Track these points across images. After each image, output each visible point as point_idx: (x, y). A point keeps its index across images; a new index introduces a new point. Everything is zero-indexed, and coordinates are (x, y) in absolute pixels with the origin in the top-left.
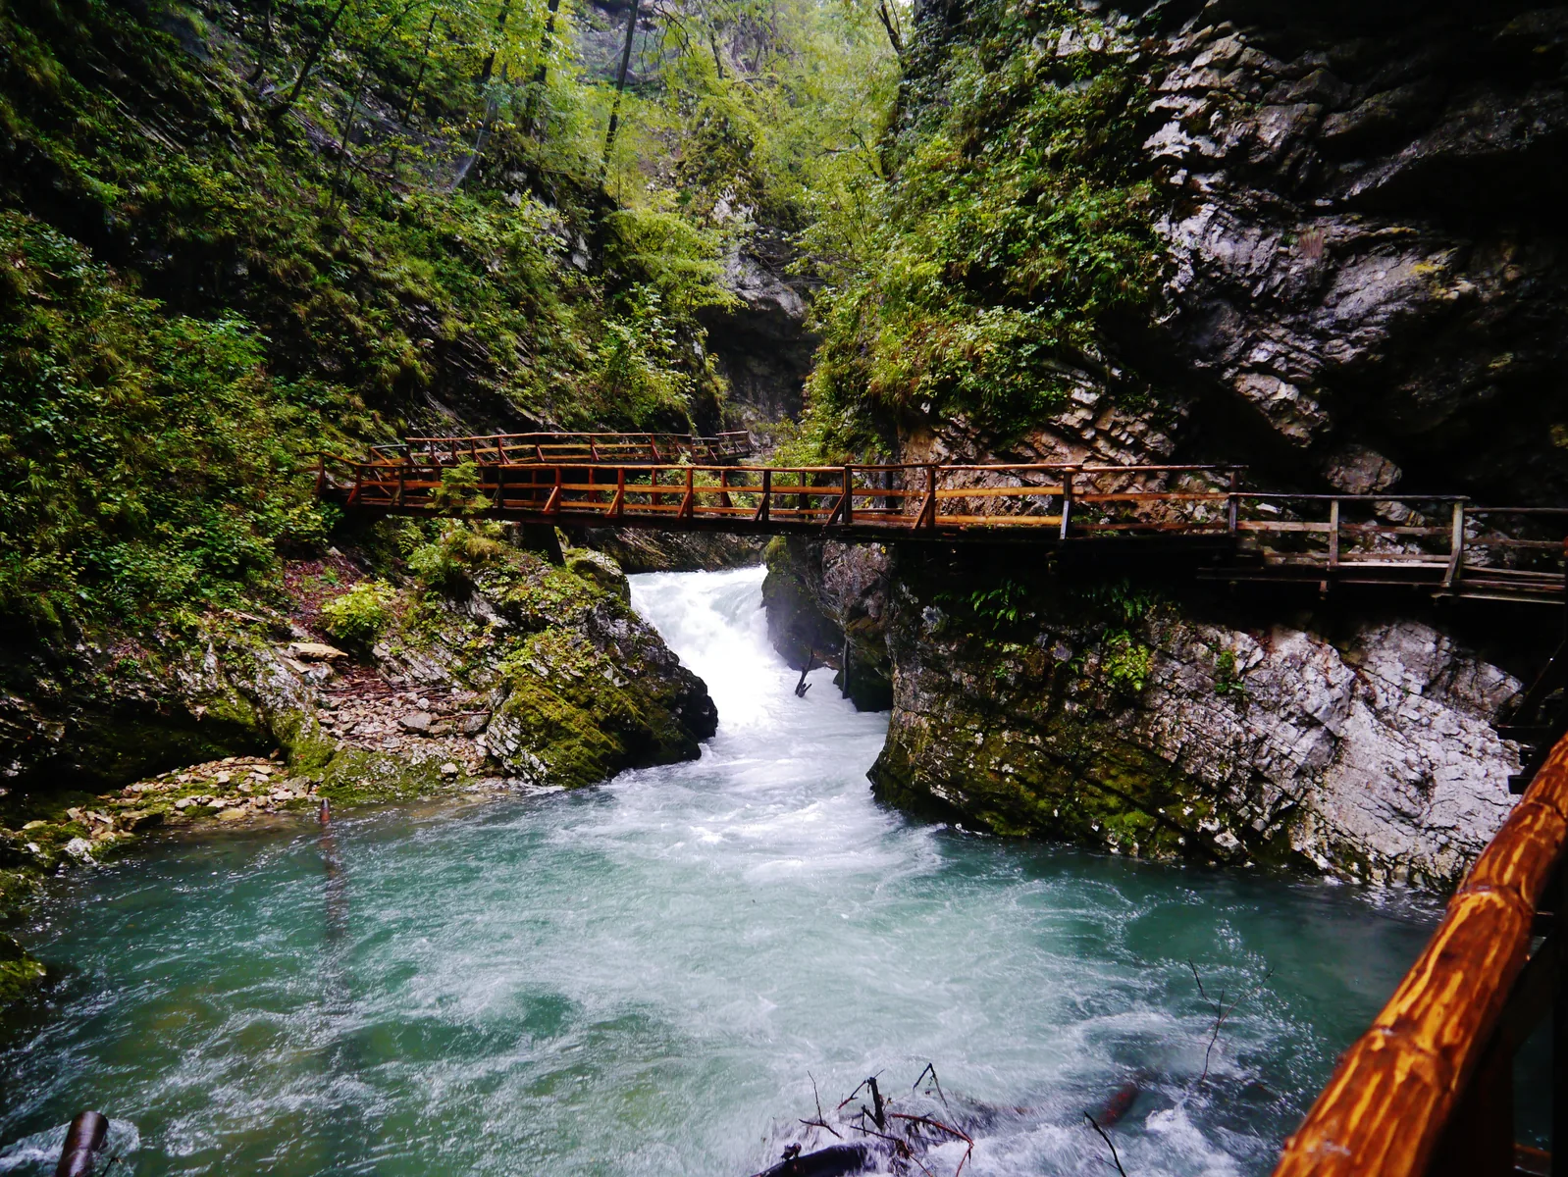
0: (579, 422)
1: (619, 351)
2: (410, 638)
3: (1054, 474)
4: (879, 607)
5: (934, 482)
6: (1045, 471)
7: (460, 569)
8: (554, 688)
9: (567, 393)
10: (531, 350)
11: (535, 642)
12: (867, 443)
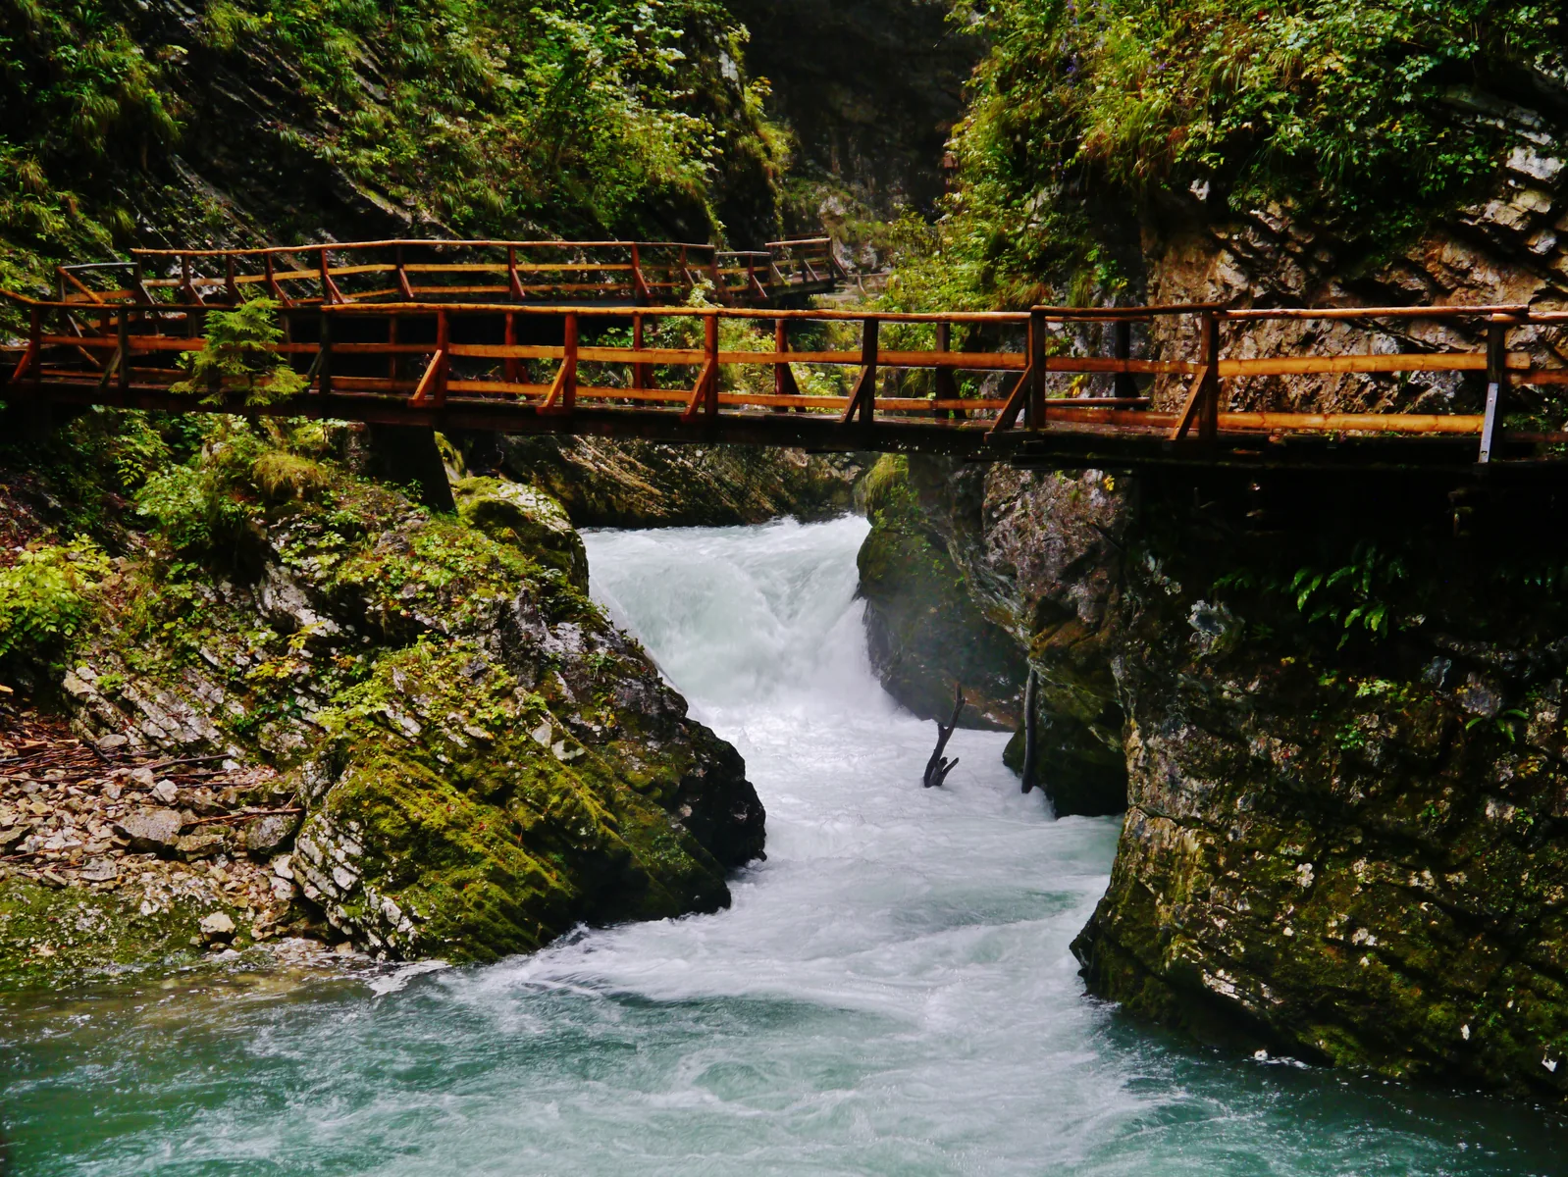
0: (485, 218)
1: (569, 73)
2: (137, 657)
3: (1467, 327)
4: (1100, 602)
5: (1215, 343)
6: (1448, 320)
7: (241, 518)
8: (432, 762)
9: (460, 159)
10: (389, 70)
11: (393, 667)
12: (1078, 262)
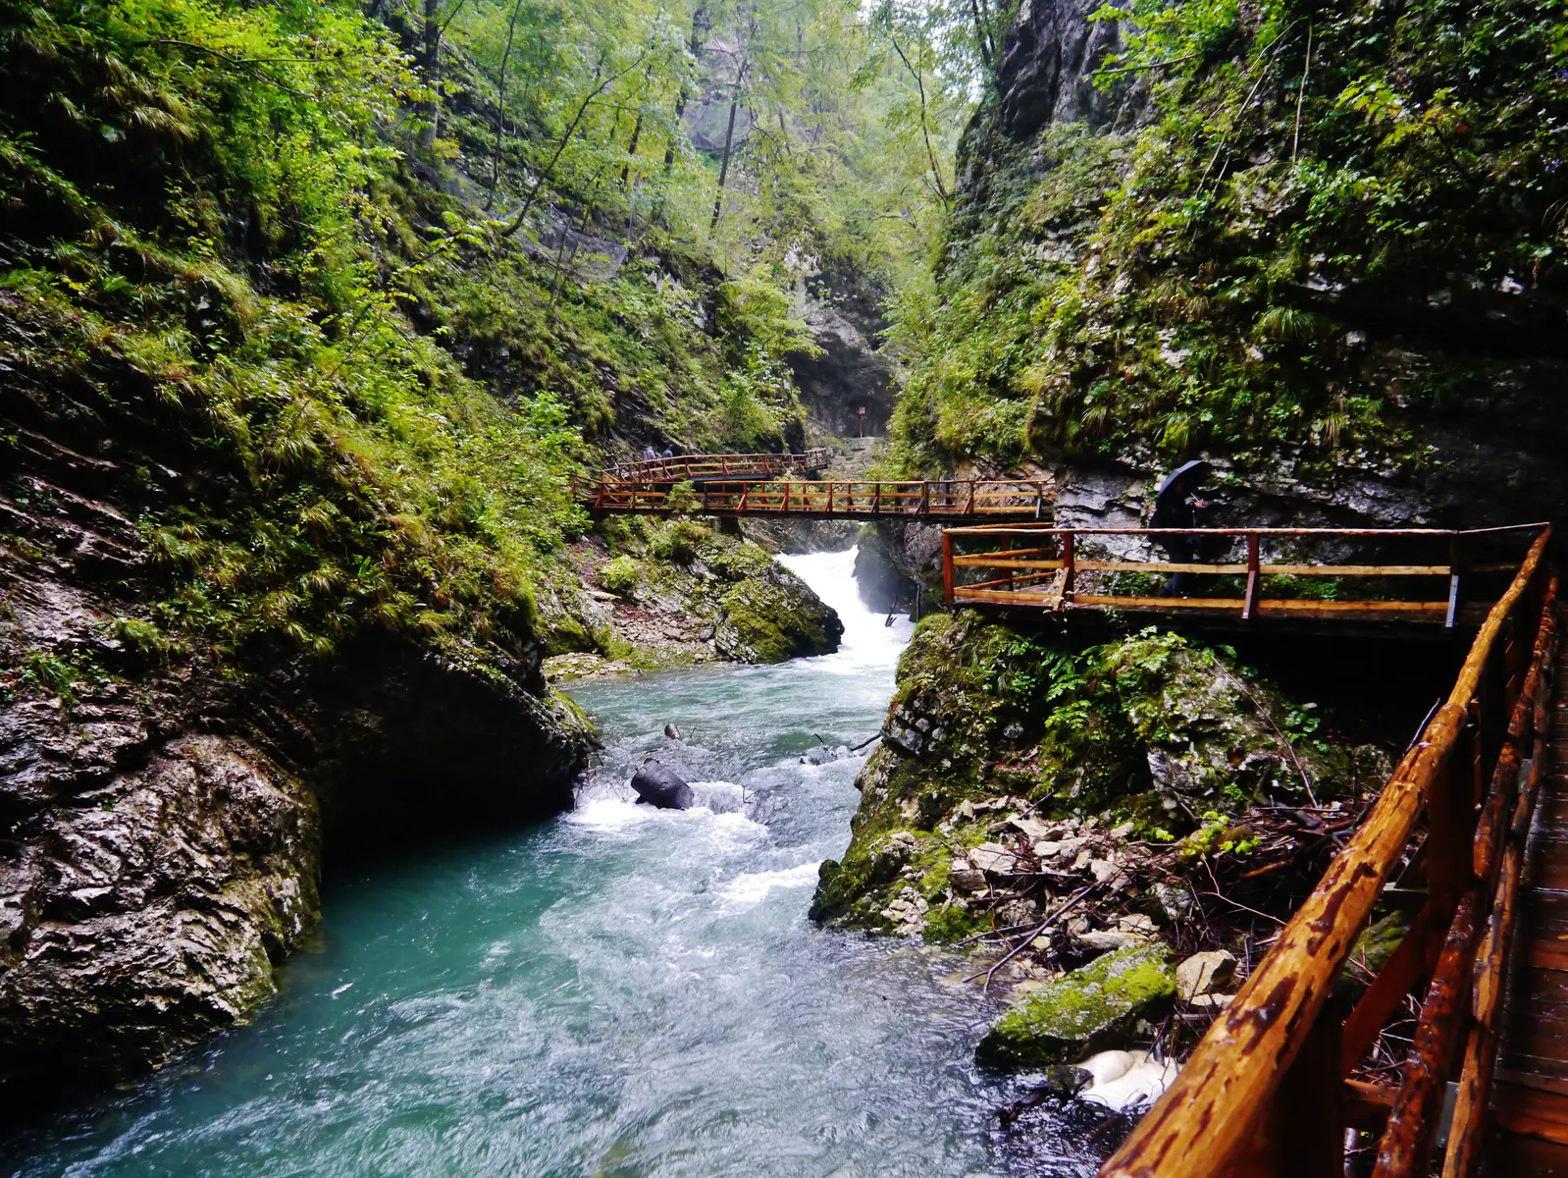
2: (657, 589)
3: (1034, 485)
4: (942, 563)
5: (973, 490)
6: (1030, 483)
7: (687, 546)
8: (755, 611)
11: (740, 586)
12: (932, 465)
